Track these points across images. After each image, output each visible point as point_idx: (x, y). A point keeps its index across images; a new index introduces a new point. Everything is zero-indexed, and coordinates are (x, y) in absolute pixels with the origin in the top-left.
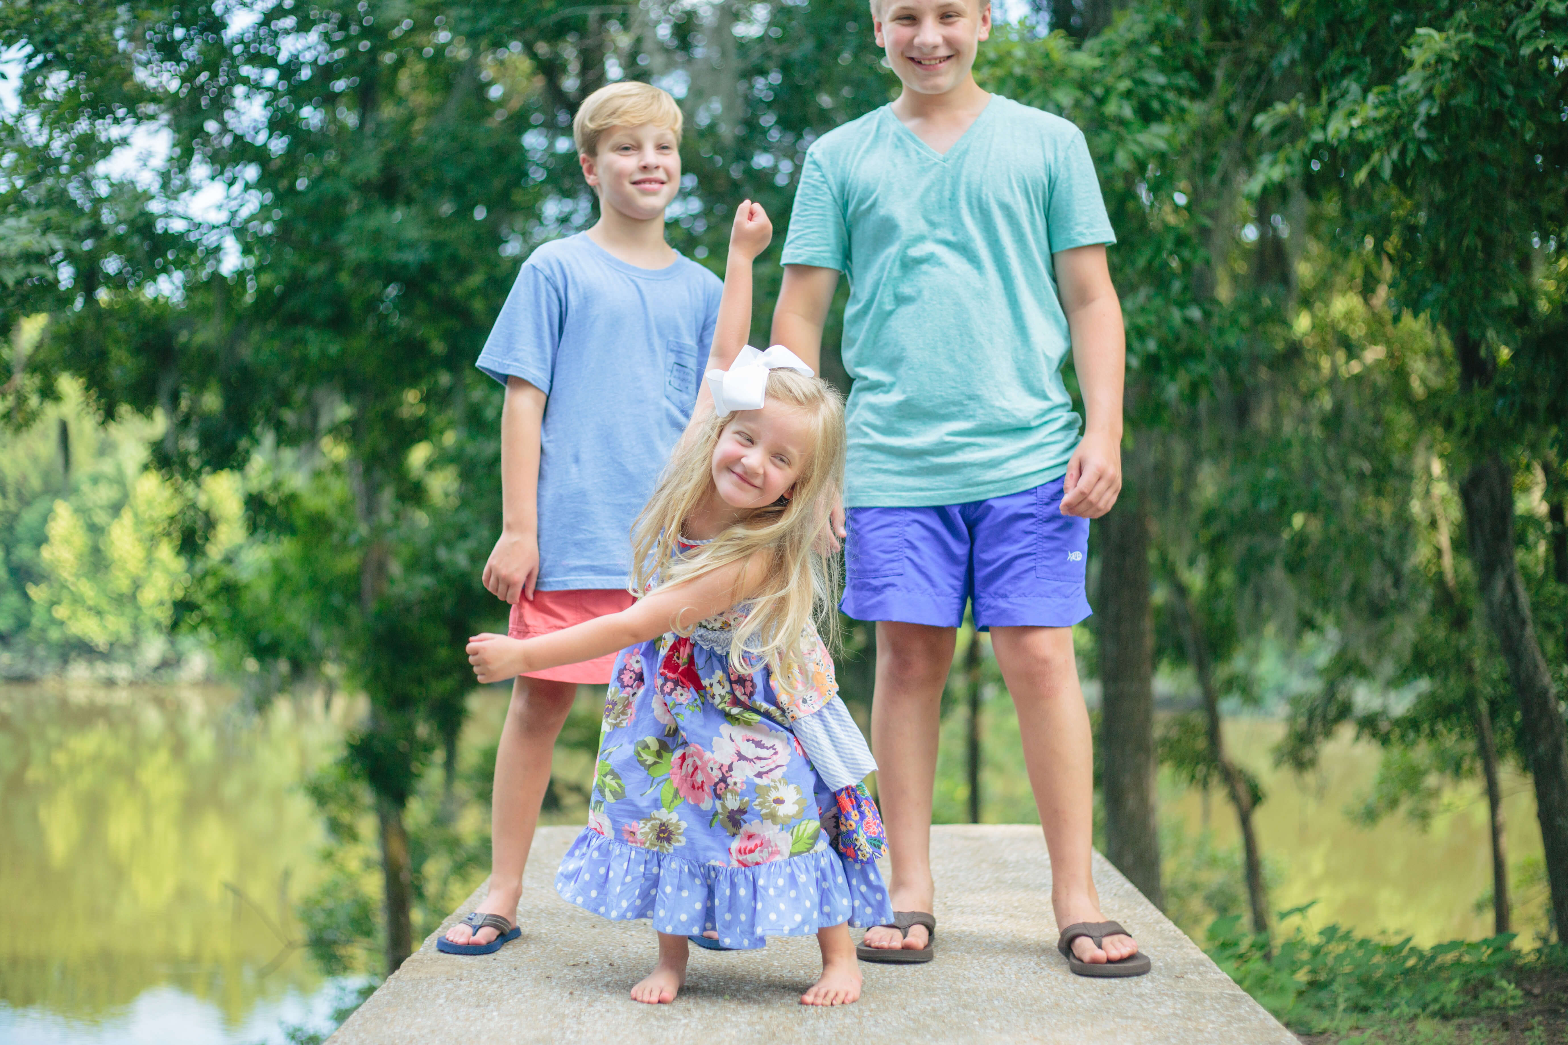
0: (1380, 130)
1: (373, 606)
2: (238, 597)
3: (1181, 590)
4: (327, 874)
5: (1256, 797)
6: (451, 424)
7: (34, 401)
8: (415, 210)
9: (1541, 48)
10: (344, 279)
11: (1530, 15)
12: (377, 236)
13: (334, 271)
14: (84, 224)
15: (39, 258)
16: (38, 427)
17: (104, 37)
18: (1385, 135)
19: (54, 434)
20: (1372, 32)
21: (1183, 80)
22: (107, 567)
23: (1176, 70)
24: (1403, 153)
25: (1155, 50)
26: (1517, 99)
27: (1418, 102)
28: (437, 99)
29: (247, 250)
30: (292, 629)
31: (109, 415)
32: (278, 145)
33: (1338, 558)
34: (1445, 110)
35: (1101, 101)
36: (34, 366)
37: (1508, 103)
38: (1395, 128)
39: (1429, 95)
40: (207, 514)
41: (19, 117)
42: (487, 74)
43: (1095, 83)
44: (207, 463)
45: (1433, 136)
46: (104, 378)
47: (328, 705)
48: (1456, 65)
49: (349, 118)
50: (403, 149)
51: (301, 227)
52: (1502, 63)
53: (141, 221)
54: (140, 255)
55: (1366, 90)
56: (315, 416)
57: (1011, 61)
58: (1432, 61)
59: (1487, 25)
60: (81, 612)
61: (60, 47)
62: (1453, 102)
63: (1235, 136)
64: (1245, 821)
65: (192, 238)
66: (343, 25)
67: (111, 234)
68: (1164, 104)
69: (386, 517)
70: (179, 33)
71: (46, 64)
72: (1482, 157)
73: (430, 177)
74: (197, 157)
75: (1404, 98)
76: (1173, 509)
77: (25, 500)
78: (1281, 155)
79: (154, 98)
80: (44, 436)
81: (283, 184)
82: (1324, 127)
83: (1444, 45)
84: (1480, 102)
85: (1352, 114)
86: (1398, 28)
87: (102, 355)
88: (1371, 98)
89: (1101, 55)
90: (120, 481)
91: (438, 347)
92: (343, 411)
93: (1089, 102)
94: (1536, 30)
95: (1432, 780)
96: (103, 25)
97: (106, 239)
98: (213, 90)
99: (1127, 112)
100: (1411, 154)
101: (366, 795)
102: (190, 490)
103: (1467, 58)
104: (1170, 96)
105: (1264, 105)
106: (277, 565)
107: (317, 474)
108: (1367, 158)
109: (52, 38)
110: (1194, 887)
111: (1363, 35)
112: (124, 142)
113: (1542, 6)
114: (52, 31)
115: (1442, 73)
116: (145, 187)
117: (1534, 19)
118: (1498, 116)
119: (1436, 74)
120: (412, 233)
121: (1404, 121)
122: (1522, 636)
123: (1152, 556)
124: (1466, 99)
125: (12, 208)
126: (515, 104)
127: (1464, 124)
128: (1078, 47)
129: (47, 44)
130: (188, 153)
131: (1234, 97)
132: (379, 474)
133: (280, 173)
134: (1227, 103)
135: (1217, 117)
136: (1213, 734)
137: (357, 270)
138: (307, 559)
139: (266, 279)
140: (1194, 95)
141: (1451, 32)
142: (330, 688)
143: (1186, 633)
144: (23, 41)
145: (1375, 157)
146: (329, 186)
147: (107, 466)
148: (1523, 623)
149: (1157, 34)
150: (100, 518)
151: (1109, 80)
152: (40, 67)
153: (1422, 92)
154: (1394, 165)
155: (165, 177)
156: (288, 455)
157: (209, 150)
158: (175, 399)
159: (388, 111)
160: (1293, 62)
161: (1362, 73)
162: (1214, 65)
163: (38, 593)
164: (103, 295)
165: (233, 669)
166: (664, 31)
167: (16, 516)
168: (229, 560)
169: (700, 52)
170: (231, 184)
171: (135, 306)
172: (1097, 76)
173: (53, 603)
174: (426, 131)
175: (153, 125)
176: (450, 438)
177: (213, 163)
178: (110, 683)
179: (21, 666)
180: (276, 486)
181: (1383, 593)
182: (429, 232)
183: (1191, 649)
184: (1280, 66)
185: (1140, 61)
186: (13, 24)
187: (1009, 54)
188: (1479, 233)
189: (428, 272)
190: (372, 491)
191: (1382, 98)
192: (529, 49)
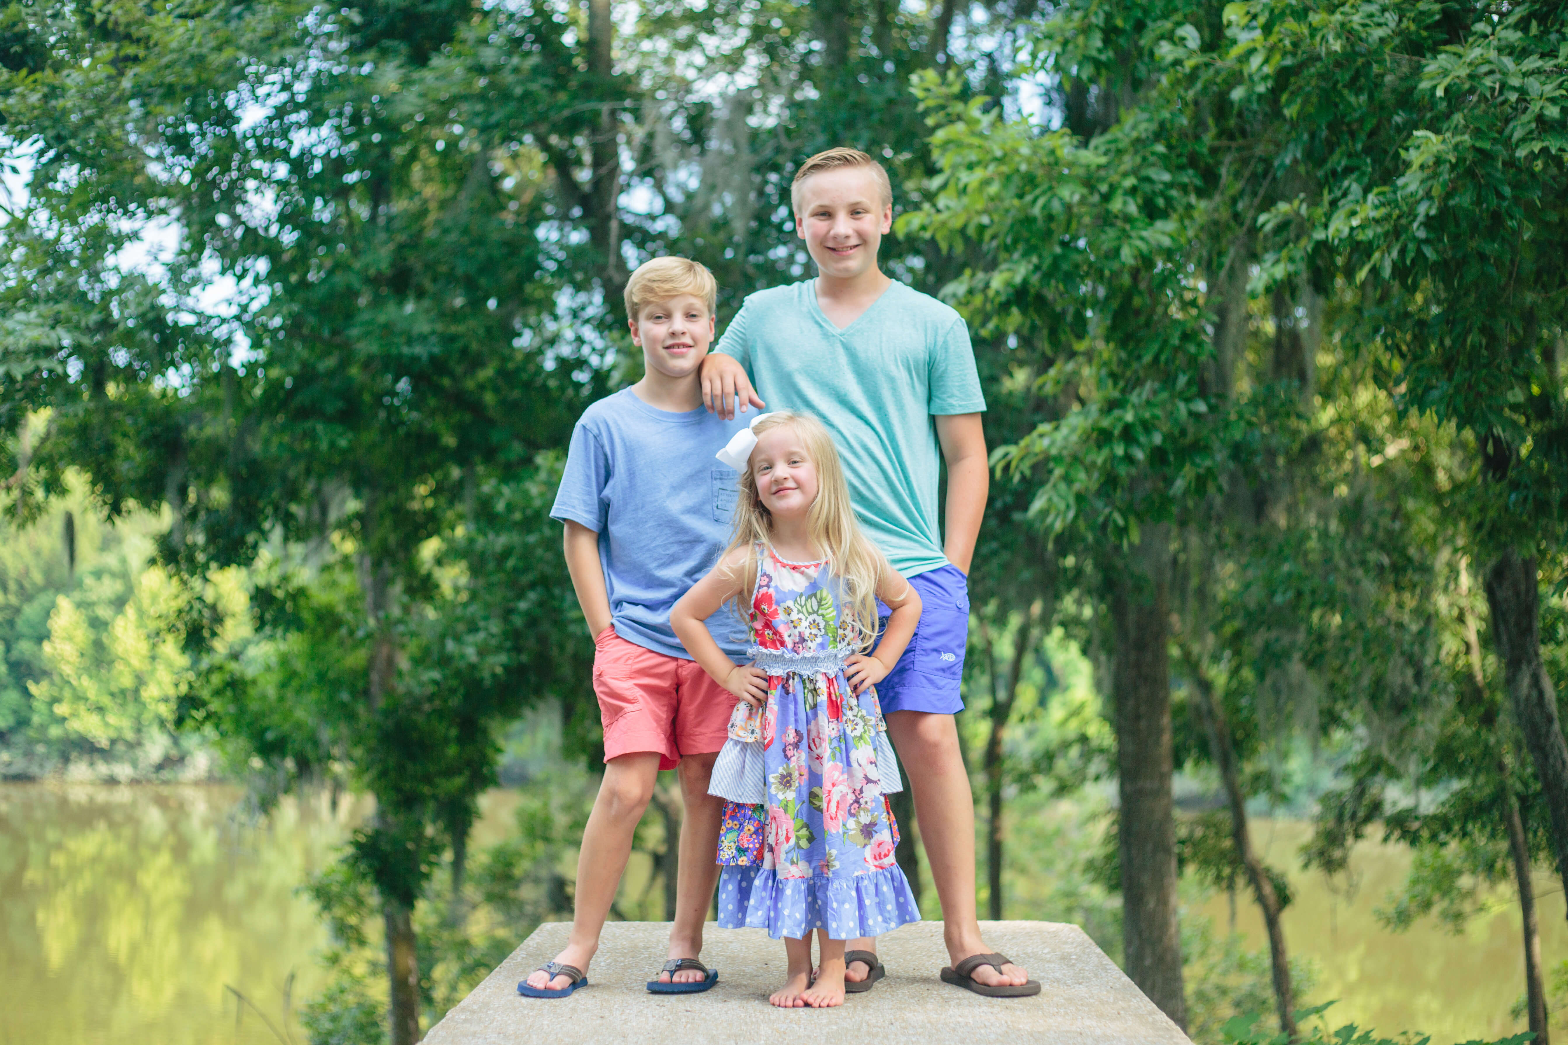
0: (1379, 230)
1: (381, 703)
2: (245, 692)
3: (1205, 686)
4: (332, 978)
5: (1284, 898)
6: (461, 517)
7: (39, 494)
8: (426, 303)
9: (1536, 151)
10: (354, 371)
11: (1525, 118)
12: (387, 329)
13: (344, 364)
14: (94, 317)
15: (49, 352)
16: (42, 521)
17: (116, 133)
18: (1386, 234)
19: (58, 526)
20: (1371, 134)
21: (1188, 177)
22: (111, 663)
23: (1181, 168)
24: (1403, 252)
25: (1160, 148)
26: (1516, 199)
27: (1418, 202)
28: (450, 191)
29: (256, 344)
30: (299, 726)
31: (116, 509)
32: (289, 237)
33: (1356, 653)
34: (1444, 211)
35: (1106, 198)
36: (39, 459)
37: (1505, 204)
38: (1395, 226)
39: (1428, 196)
40: (213, 608)
41: (29, 211)
42: (498, 167)
43: (1101, 180)
44: (212, 558)
45: (1432, 236)
46: (112, 471)
47: (334, 805)
48: (1453, 167)
49: (362, 211)
50: (414, 243)
51: (312, 320)
52: (1500, 165)
53: (151, 316)
54: (149, 347)
55: (1366, 191)
56: (324, 510)
57: (1017, 159)
58: (1431, 163)
59: (1484, 128)
60: (82, 708)
61: (72, 142)
62: (1451, 203)
63: (1241, 232)
64: (1272, 923)
65: (202, 331)
66: (356, 119)
67: (121, 327)
68: (1169, 200)
69: (396, 612)
70: (191, 127)
71: (58, 158)
72: (1482, 257)
73: (443, 269)
74: (207, 252)
75: (1403, 199)
76: (1192, 604)
77: (27, 596)
78: (1284, 253)
79: (166, 191)
80: (48, 530)
81: (294, 278)
82: (1326, 226)
83: (1442, 147)
84: (1478, 202)
85: (1353, 213)
86: (1399, 129)
87: (110, 448)
88: (1371, 197)
89: (1106, 153)
90: (124, 575)
91: (450, 441)
92: (353, 505)
93: (1096, 198)
94: (1531, 132)
95: (1465, 881)
96: (115, 120)
97: (115, 333)
98: (224, 186)
99: (1132, 209)
100: (1410, 255)
101: (373, 897)
102: (196, 583)
103: (1465, 160)
104: (1174, 193)
105: (1268, 204)
106: (284, 660)
107: (326, 568)
108: (1369, 257)
109: (64, 133)
110: (1223, 991)
111: (1363, 136)
112: (135, 236)
113: (1537, 109)
114: (64, 127)
115: (1440, 174)
116: (157, 280)
117: (1529, 122)
118: (1496, 217)
119: (1435, 175)
120: (422, 326)
121: (1403, 221)
122: (1548, 734)
123: (1174, 651)
124: (1464, 200)
125: (21, 302)
126: (528, 197)
127: (1464, 225)
128: (1085, 145)
129: (59, 139)
130: (199, 246)
131: (1241, 193)
132: (388, 569)
133: (292, 266)
134: (1234, 201)
135: (1224, 215)
136: (1239, 833)
137: (367, 365)
138: (313, 655)
139: (275, 372)
140: (1201, 193)
141: (1448, 135)
142: (338, 787)
143: (1209, 729)
144: (35, 136)
145: (1376, 255)
146: (339, 279)
147: (111, 560)
148: (1550, 720)
149: (1161, 132)
150: (103, 612)
151: (1115, 178)
152: (52, 161)
153: (1421, 193)
154: (1394, 263)
155: (175, 271)
156: (297, 549)
157: (219, 244)
158: (183, 492)
159: (399, 205)
160: (1295, 161)
161: (1363, 174)
162: (1219, 163)
163: (39, 690)
164: (112, 390)
165: (237, 768)
166: (679, 124)
167: (18, 611)
168: (235, 656)
169: (713, 144)
170: (240, 278)
171: (144, 400)
172: (1102, 173)
173: (56, 700)
174: (438, 222)
175: (163, 219)
176: (460, 531)
177: (223, 257)
178: (112, 782)
179: (20, 765)
180: (285, 579)
181: (1405, 689)
182: (439, 327)
183: (1214, 746)
184: (1282, 165)
185: (1144, 159)
186: (25, 120)
187: (1016, 151)
188: (1483, 330)
189: (438, 365)
190: (381, 586)
191: (1382, 198)
192: (543, 143)
